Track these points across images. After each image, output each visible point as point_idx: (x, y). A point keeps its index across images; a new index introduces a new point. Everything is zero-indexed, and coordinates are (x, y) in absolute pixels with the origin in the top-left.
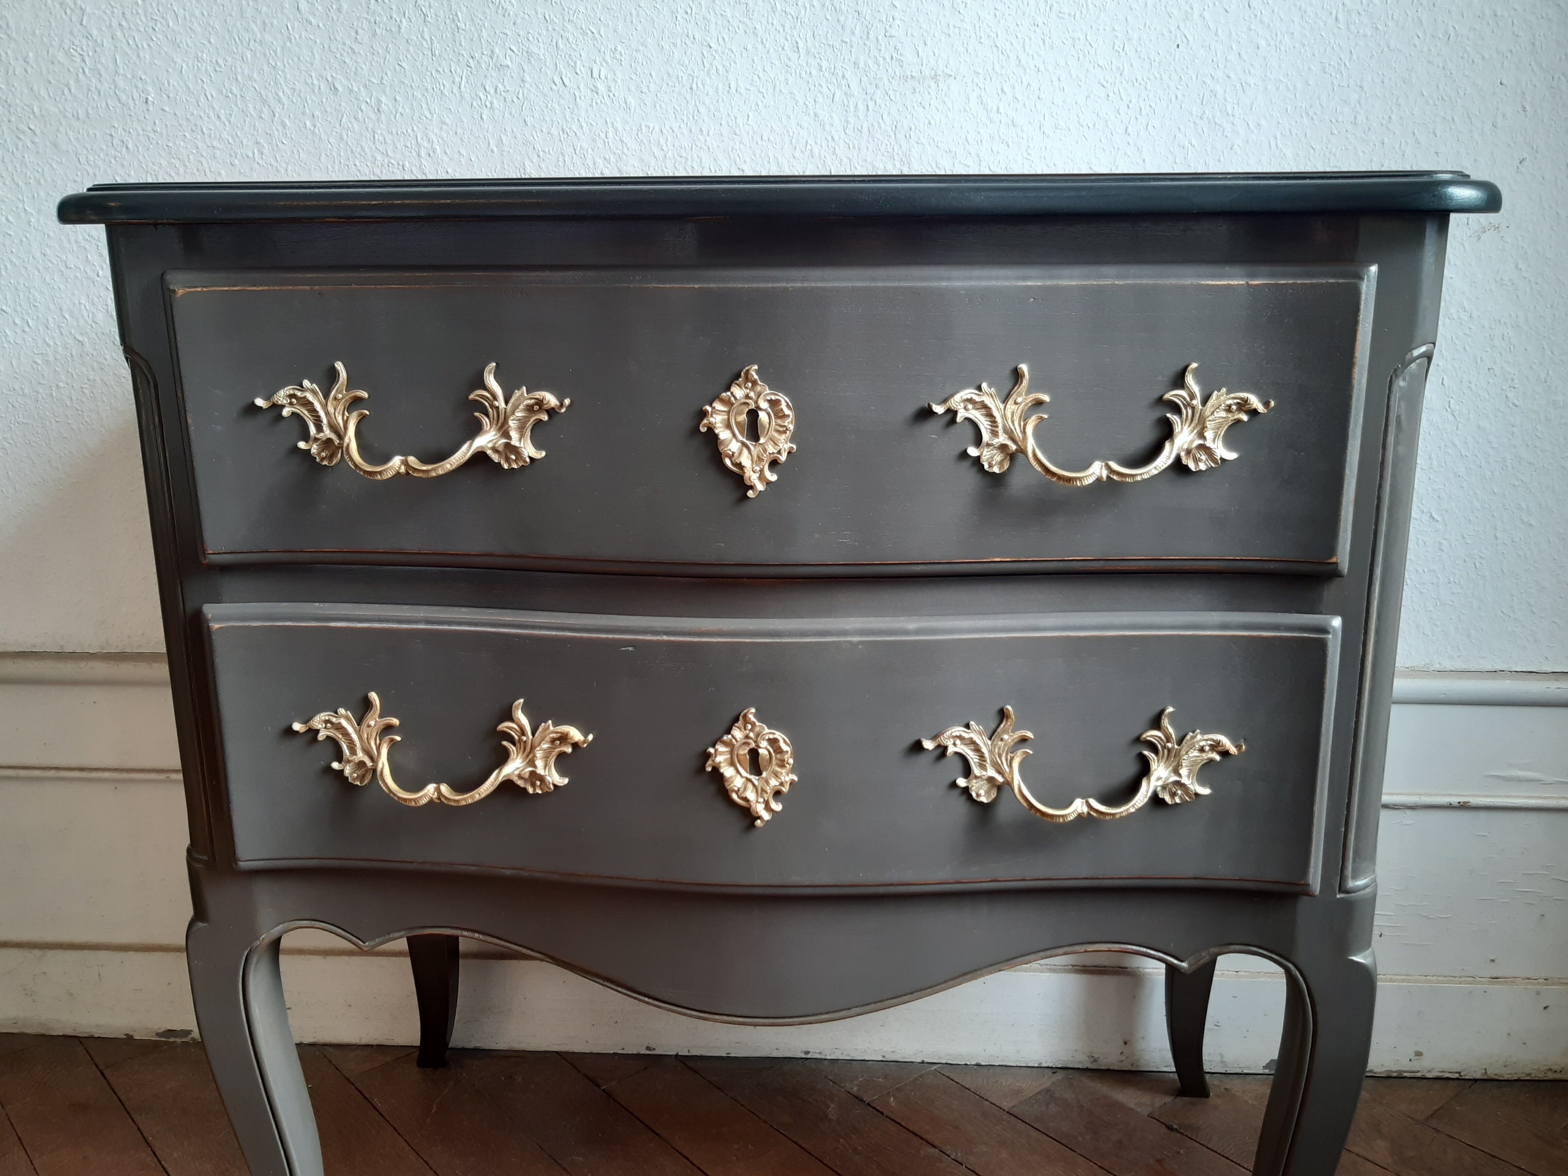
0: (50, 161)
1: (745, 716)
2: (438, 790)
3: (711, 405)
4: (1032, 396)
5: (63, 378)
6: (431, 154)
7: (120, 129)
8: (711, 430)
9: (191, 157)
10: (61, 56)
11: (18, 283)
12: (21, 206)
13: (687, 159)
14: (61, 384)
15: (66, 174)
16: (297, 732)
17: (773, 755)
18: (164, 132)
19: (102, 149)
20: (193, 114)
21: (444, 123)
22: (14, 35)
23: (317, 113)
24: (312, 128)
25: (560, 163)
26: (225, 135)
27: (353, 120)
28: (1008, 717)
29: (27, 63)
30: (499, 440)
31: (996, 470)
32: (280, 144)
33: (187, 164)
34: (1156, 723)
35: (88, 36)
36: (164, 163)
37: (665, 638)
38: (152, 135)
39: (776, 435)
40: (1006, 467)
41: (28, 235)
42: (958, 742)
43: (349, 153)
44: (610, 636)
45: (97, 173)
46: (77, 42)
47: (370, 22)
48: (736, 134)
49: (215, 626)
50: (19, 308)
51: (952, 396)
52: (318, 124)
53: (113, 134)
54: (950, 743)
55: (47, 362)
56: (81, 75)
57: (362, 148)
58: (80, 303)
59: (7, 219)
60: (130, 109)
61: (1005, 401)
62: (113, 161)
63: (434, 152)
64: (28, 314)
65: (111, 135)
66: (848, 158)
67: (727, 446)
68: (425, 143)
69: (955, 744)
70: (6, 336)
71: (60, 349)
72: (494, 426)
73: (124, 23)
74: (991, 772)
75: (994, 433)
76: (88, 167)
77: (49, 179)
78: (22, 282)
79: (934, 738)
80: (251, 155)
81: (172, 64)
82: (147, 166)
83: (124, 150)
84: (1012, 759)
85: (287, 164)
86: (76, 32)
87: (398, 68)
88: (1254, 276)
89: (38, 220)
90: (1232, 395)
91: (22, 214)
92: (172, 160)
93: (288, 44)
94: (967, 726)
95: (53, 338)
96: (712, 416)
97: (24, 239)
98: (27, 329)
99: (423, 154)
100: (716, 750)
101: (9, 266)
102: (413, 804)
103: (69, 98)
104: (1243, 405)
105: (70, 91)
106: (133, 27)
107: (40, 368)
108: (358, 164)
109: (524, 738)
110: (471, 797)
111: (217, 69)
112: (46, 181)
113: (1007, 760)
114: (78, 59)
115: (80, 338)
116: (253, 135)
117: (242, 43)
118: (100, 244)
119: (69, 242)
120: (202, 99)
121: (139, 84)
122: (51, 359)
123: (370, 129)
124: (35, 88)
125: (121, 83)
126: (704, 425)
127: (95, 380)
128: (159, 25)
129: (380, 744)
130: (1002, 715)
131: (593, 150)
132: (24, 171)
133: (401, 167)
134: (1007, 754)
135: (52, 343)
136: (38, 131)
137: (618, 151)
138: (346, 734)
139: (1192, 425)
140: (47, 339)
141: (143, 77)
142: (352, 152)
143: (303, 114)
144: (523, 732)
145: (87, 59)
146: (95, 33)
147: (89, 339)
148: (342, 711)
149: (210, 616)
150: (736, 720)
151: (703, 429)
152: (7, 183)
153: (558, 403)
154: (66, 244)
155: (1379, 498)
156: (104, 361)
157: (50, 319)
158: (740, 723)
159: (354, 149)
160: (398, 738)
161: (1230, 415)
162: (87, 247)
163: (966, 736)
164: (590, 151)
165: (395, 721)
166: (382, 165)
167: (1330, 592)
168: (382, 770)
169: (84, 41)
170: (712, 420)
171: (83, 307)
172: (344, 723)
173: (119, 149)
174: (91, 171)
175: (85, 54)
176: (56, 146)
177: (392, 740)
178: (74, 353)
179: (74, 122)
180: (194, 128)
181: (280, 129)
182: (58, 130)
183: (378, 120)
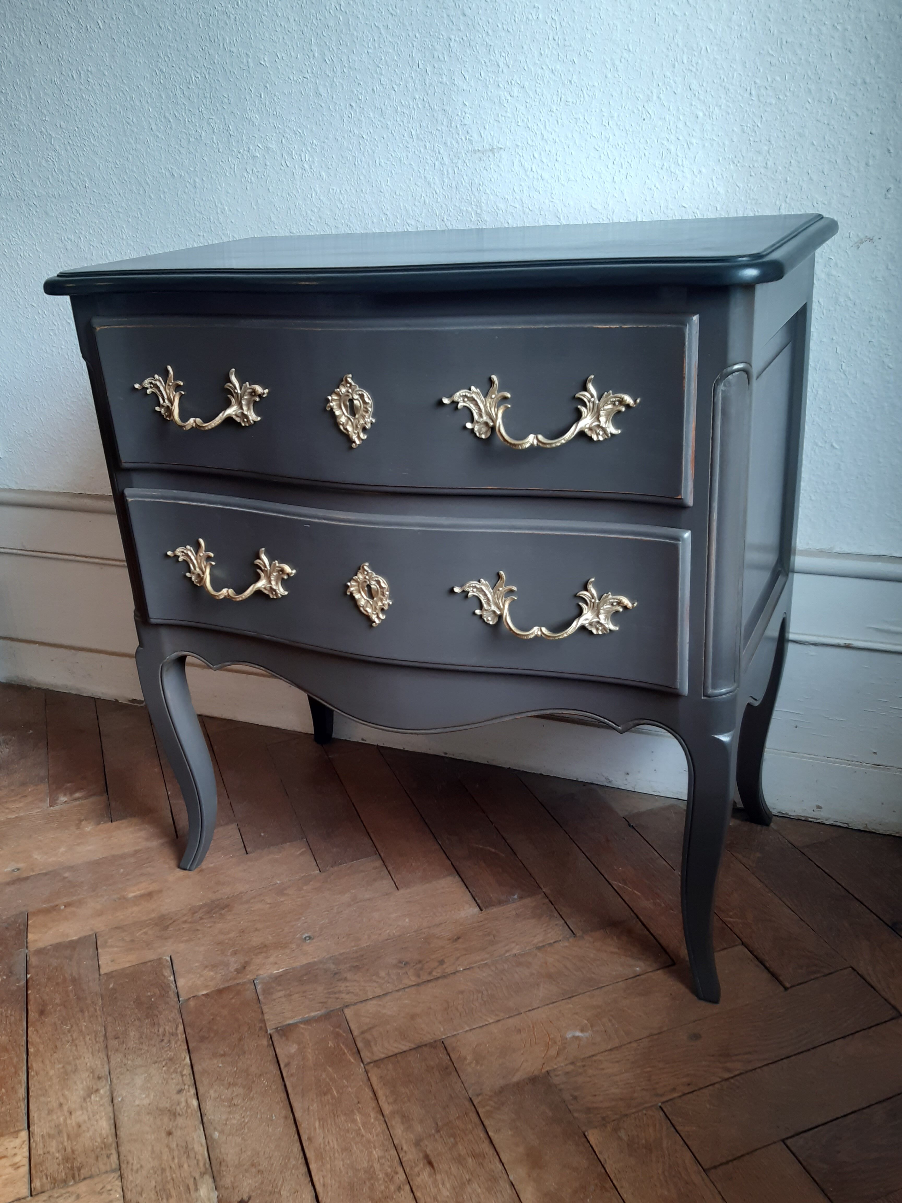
0: (45, 222)
10: (44, 163)
12: (34, 247)
13: (355, 208)
18: (95, 204)
19: (68, 214)
20: (107, 193)
21: (228, 193)
22: (22, 151)
23: (166, 190)
25: (289, 214)
26: (124, 205)
27: (183, 193)
29: (29, 167)
32: (150, 209)
35: (55, 150)
36: (97, 222)
38: (90, 206)
46: (50, 154)
47: (186, 134)
48: (381, 192)
52: (167, 196)
56: (54, 173)
57: (189, 210)
59: (29, 255)
60: (78, 191)
63: (224, 210)
64: (44, 308)
65: (71, 207)
66: (445, 204)
68: (220, 205)
71: (60, 328)
73: (70, 142)
76: (62, 225)
80: (137, 216)
81: (95, 165)
82: (89, 224)
83: (78, 215)
85: (154, 220)
86: (49, 148)
87: (202, 161)
89: (43, 256)
91: (36, 252)
92: (101, 220)
93: (149, 150)
95: (56, 321)
97: (38, 267)
98: (44, 316)
99: (219, 212)
103: (50, 186)
105: (50, 182)
106: (75, 144)
108: (188, 219)
111: (117, 166)
112: (44, 233)
114: (51, 163)
116: (137, 204)
117: (126, 151)
120: (111, 184)
121: (81, 176)
124: (34, 180)
125: (72, 175)
128: (86, 142)
131: (305, 205)
135: (56, 325)
136: (38, 206)
137: (319, 206)
141: (83, 173)
142: (185, 212)
143: (159, 191)
145: (56, 163)
146: (58, 148)
164: (303, 206)
166: (200, 219)
169: (53, 153)
173: (75, 214)
174: (64, 227)
175: (54, 161)
176: (46, 213)
179: (53, 199)
180: (109, 201)
181: (149, 200)
182: (47, 205)
183: (195, 192)
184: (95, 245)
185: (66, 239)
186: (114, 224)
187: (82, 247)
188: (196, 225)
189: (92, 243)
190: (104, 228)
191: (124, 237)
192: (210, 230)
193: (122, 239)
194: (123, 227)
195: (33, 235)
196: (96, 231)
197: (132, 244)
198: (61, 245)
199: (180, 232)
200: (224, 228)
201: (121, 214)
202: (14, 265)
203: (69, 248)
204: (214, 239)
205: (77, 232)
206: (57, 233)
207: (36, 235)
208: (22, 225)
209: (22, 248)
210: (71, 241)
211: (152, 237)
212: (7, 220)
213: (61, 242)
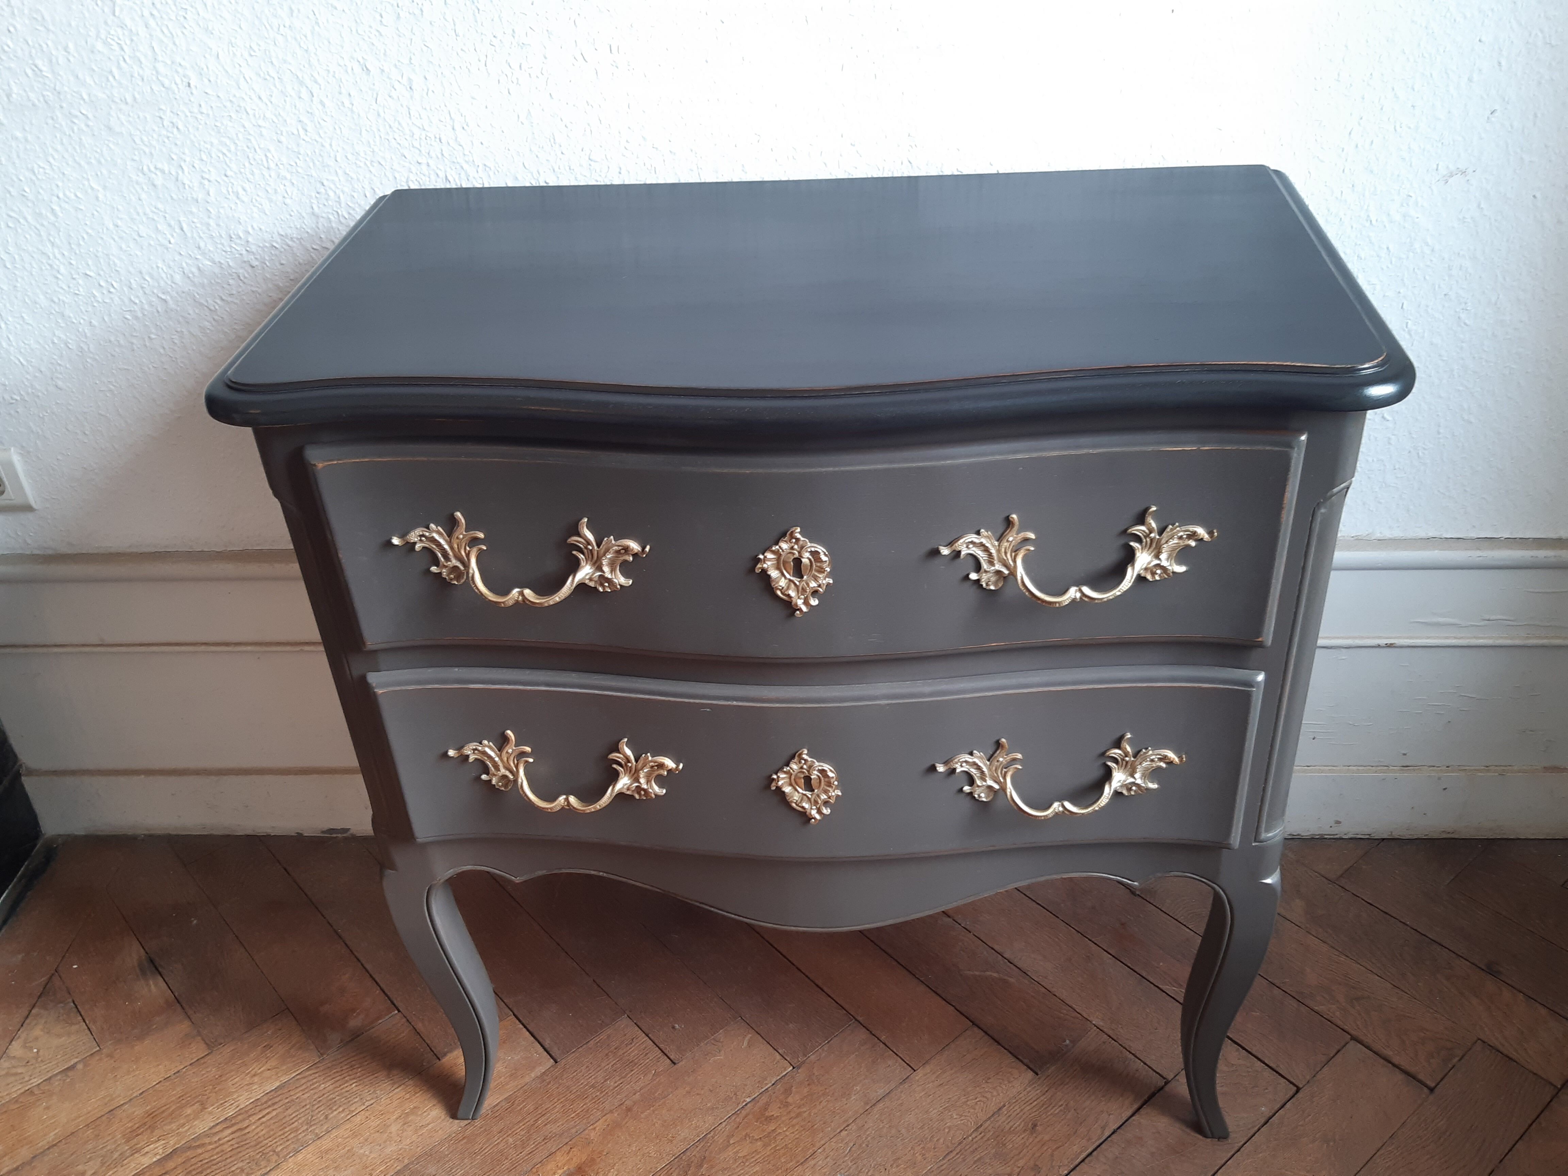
0: (106, 142)
1: (801, 754)
2: (567, 800)
3: (763, 554)
4: (1022, 535)
5: (153, 331)
6: (465, 127)
7: (168, 111)
8: (764, 571)
9: (240, 136)
10: (99, 46)
11: (97, 251)
12: (86, 183)
14: (153, 336)
15: (124, 154)
16: (453, 757)
17: (822, 778)
18: (211, 113)
19: (154, 130)
20: (235, 96)
22: (51, 27)
23: (353, 92)
24: (350, 106)
26: (269, 114)
27: (387, 98)
28: (1003, 747)
29: (69, 53)
30: (594, 574)
31: (992, 588)
32: (322, 122)
33: (237, 141)
34: (1118, 744)
35: (123, 26)
36: (215, 142)
37: (735, 703)
38: (199, 116)
39: (816, 574)
40: (1000, 585)
41: (98, 209)
42: (964, 764)
43: (387, 127)
44: (692, 701)
45: (153, 152)
46: (112, 32)
47: (392, 5)
49: (379, 691)
50: (102, 273)
51: (958, 539)
52: (355, 103)
53: (163, 117)
54: (958, 766)
55: (136, 318)
56: (122, 63)
57: (399, 124)
58: (158, 267)
59: (76, 196)
60: (174, 93)
61: (1000, 539)
62: (166, 140)
63: (468, 125)
64: (111, 277)
65: (161, 118)
67: (778, 582)
69: (961, 766)
70: (95, 296)
71: (146, 307)
72: (589, 562)
73: (155, 12)
74: (990, 782)
75: (991, 563)
76: (144, 148)
77: (109, 159)
78: (100, 249)
79: (946, 763)
80: (296, 132)
81: (209, 50)
82: (199, 144)
83: (175, 130)
84: (1006, 773)
86: (110, 22)
87: (425, 48)
88: (1204, 443)
90: (1184, 528)
91: (90, 191)
92: (222, 139)
93: (316, 28)
94: (971, 754)
95: (138, 297)
96: (765, 563)
97: (95, 213)
98: (112, 290)
100: (778, 777)
101: (85, 236)
102: (549, 810)
103: (114, 84)
104: (1193, 535)
105: (114, 77)
106: (164, 16)
107: (131, 323)
109: (630, 765)
110: (594, 808)
111: (253, 53)
112: (106, 160)
113: (1001, 773)
114: (116, 47)
115: (163, 297)
116: (295, 114)
117: (272, 28)
118: (167, 215)
119: (138, 214)
120: (242, 81)
121: (179, 69)
122: (140, 315)
123: (404, 106)
124: (80, 76)
125: (160, 67)
126: (760, 568)
127: (182, 332)
128: (189, 12)
129: (518, 764)
130: (998, 745)
132: (84, 151)
133: (438, 140)
134: (1002, 770)
135: (137, 301)
136: (90, 116)
138: (489, 757)
139: (1151, 549)
140: (132, 298)
141: (183, 63)
142: (390, 127)
143: (340, 93)
144: (629, 761)
145: (125, 47)
146: (128, 22)
147: (171, 297)
148: (486, 742)
149: (374, 685)
150: (793, 757)
151: (758, 571)
152: (70, 163)
153: (640, 549)
154: (135, 216)
155: (1300, 591)
156: (188, 316)
157: (132, 281)
158: (796, 760)
159: (392, 125)
160: (531, 760)
161: (1181, 541)
162: (156, 218)
163: (970, 760)
165: (528, 749)
166: (420, 139)
167: (1256, 654)
168: (522, 783)
169: (119, 30)
170: (765, 566)
171: (160, 270)
172: (487, 750)
173: (170, 129)
174: (147, 150)
175: (122, 43)
176: (110, 129)
177: (527, 762)
178: (160, 309)
179: (123, 106)
180: (238, 109)
181: (320, 107)
182: (109, 114)
183: (412, 97)
184: (211, 179)
185: (153, 169)
186: (249, 144)
187: (186, 182)
188: (413, 147)
189: (207, 176)
190: (230, 151)
191: (272, 165)
192: (440, 156)
193: (268, 168)
194: (269, 150)
195: (83, 163)
196: (213, 155)
197: (288, 176)
198: (141, 179)
199: (384, 158)
200: (467, 153)
201: (264, 131)
202: (44, 212)
203: (159, 181)
204: (448, 170)
205: (174, 157)
206: (133, 160)
207: (89, 163)
208: (59, 147)
209: (60, 184)
210: (163, 171)
211: (328, 166)
212: (26, 140)
213: (140, 175)
